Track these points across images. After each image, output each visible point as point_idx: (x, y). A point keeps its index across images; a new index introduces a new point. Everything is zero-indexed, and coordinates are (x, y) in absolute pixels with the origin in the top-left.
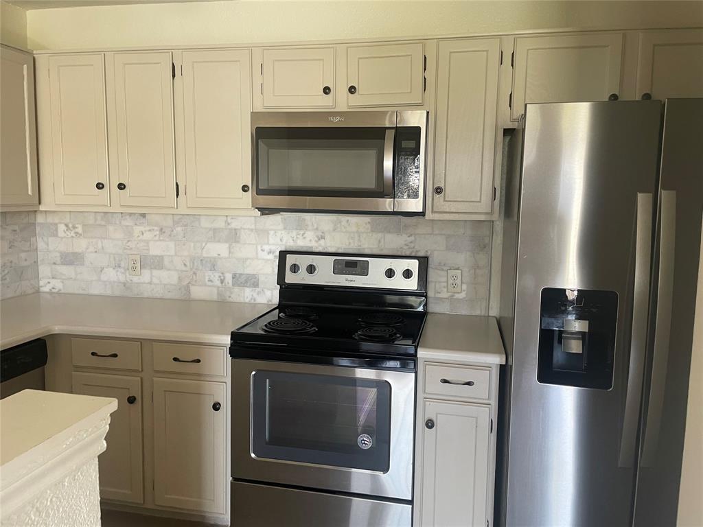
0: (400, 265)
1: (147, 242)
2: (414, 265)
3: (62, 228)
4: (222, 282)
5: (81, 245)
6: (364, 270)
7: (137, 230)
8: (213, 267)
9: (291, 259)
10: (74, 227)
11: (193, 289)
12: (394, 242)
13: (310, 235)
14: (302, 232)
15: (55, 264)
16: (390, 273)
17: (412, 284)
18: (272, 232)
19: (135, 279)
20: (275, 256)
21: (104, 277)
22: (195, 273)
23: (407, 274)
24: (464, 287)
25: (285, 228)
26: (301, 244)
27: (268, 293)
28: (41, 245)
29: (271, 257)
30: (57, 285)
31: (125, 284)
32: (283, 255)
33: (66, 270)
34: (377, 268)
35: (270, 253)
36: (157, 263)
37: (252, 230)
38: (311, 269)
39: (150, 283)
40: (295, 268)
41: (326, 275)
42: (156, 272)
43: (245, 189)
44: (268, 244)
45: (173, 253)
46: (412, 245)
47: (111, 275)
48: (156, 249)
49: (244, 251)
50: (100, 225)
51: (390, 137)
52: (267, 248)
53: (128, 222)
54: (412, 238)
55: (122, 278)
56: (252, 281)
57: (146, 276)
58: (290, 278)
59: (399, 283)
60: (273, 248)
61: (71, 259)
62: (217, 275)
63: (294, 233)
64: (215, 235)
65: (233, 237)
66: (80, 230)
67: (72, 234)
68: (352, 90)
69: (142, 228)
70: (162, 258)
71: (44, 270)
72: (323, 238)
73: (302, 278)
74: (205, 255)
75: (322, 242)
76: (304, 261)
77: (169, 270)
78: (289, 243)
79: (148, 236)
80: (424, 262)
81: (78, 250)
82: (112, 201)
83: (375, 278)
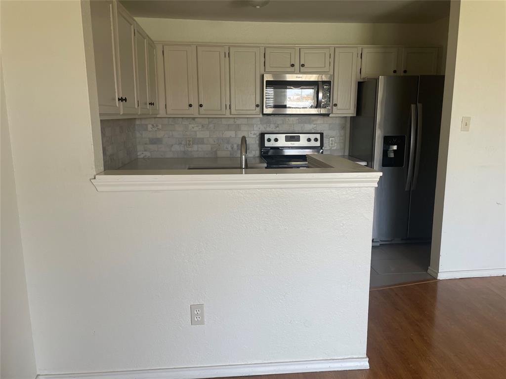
0: (312, 137)
1: (195, 132)
2: (318, 136)
3: (150, 126)
4: (232, 148)
5: (160, 135)
6: (298, 139)
7: (191, 126)
9: (267, 136)
10: (157, 126)
11: (218, 152)
12: (308, 127)
13: (272, 126)
14: (268, 125)
15: (146, 144)
16: (309, 140)
17: (318, 144)
18: (255, 125)
19: (190, 149)
20: (257, 136)
21: (173, 149)
22: (219, 145)
23: (316, 140)
24: (336, 144)
25: (261, 124)
26: (269, 130)
27: (254, 152)
28: (138, 135)
29: (255, 136)
30: (148, 154)
31: (184, 152)
32: (262, 136)
33: (152, 147)
34: (304, 138)
35: (254, 135)
36: (201, 141)
37: (246, 124)
38: (276, 140)
39: (197, 151)
40: (269, 140)
41: (282, 143)
42: (200, 146)
43: (258, 106)
44: (254, 130)
45: (208, 136)
46: (315, 128)
47: (177, 148)
48: (200, 135)
49: (242, 134)
50: (171, 125)
52: (253, 132)
53: (186, 122)
54: (315, 126)
55: (182, 149)
57: (195, 147)
58: (267, 144)
59: (313, 144)
60: (256, 132)
61: (155, 141)
62: (230, 146)
63: (265, 126)
64: (229, 127)
65: (238, 128)
66: (160, 126)
67: (156, 129)
68: (303, 65)
69: (193, 126)
70: (203, 139)
71: (140, 148)
72: (278, 127)
73: (273, 144)
74: (224, 136)
75: (278, 129)
76: (273, 137)
77: (207, 144)
78: (263, 130)
79: (196, 129)
80: (322, 135)
81: (159, 136)
82: (195, 112)
83: (303, 142)
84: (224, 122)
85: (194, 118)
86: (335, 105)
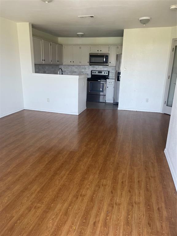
0: (106, 72)
2: (108, 72)
6: (101, 73)
7: (73, 68)
8: (83, 73)
9: (93, 71)
12: (105, 69)
13: (95, 68)
16: (105, 73)
17: (107, 74)
18: (90, 68)
23: (107, 73)
25: (92, 67)
26: (94, 69)
27: (90, 76)
29: (90, 71)
34: (103, 72)
37: (88, 68)
38: (95, 73)
40: (93, 73)
41: (97, 73)
43: (88, 62)
48: (75, 70)
49: (86, 70)
50: (68, 67)
51: (105, 56)
53: (72, 67)
54: (107, 69)
56: (88, 75)
64: (83, 68)
65: (85, 69)
68: (101, 51)
70: (76, 71)
72: (97, 69)
73: (94, 74)
76: (94, 72)
78: (92, 69)
80: (109, 72)
81: (65, 70)
82: (72, 64)
83: (103, 74)
84: (82, 67)
85: (74, 65)
86: (110, 63)
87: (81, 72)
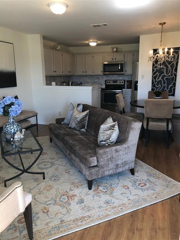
0: (121, 81)
3: (75, 78)
6: (116, 82)
7: (85, 78)
14: (108, 77)
16: (120, 82)
17: (123, 84)
18: (104, 78)
23: (122, 82)
25: (106, 77)
26: (108, 79)
29: (104, 81)
32: (106, 81)
38: (110, 82)
40: (107, 82)
41: (112, 83)
43: (102, 72)
48: (88, 81)
50: (80, 77)
51: (120, 65)
54: (123, 78)
58: (107, 84)
59: (121, 84)
65: (99, 79)
68: (115, 59)
72: (111, 78)
76: (109, 81)
78: (106, 79)
79: (87, 79)
80: (125, 81)
82: (84, 74)
83: (118, 83)
84: (95, 77)
85: (86, 76)
86: (126, 71)
87: (94, 82)
